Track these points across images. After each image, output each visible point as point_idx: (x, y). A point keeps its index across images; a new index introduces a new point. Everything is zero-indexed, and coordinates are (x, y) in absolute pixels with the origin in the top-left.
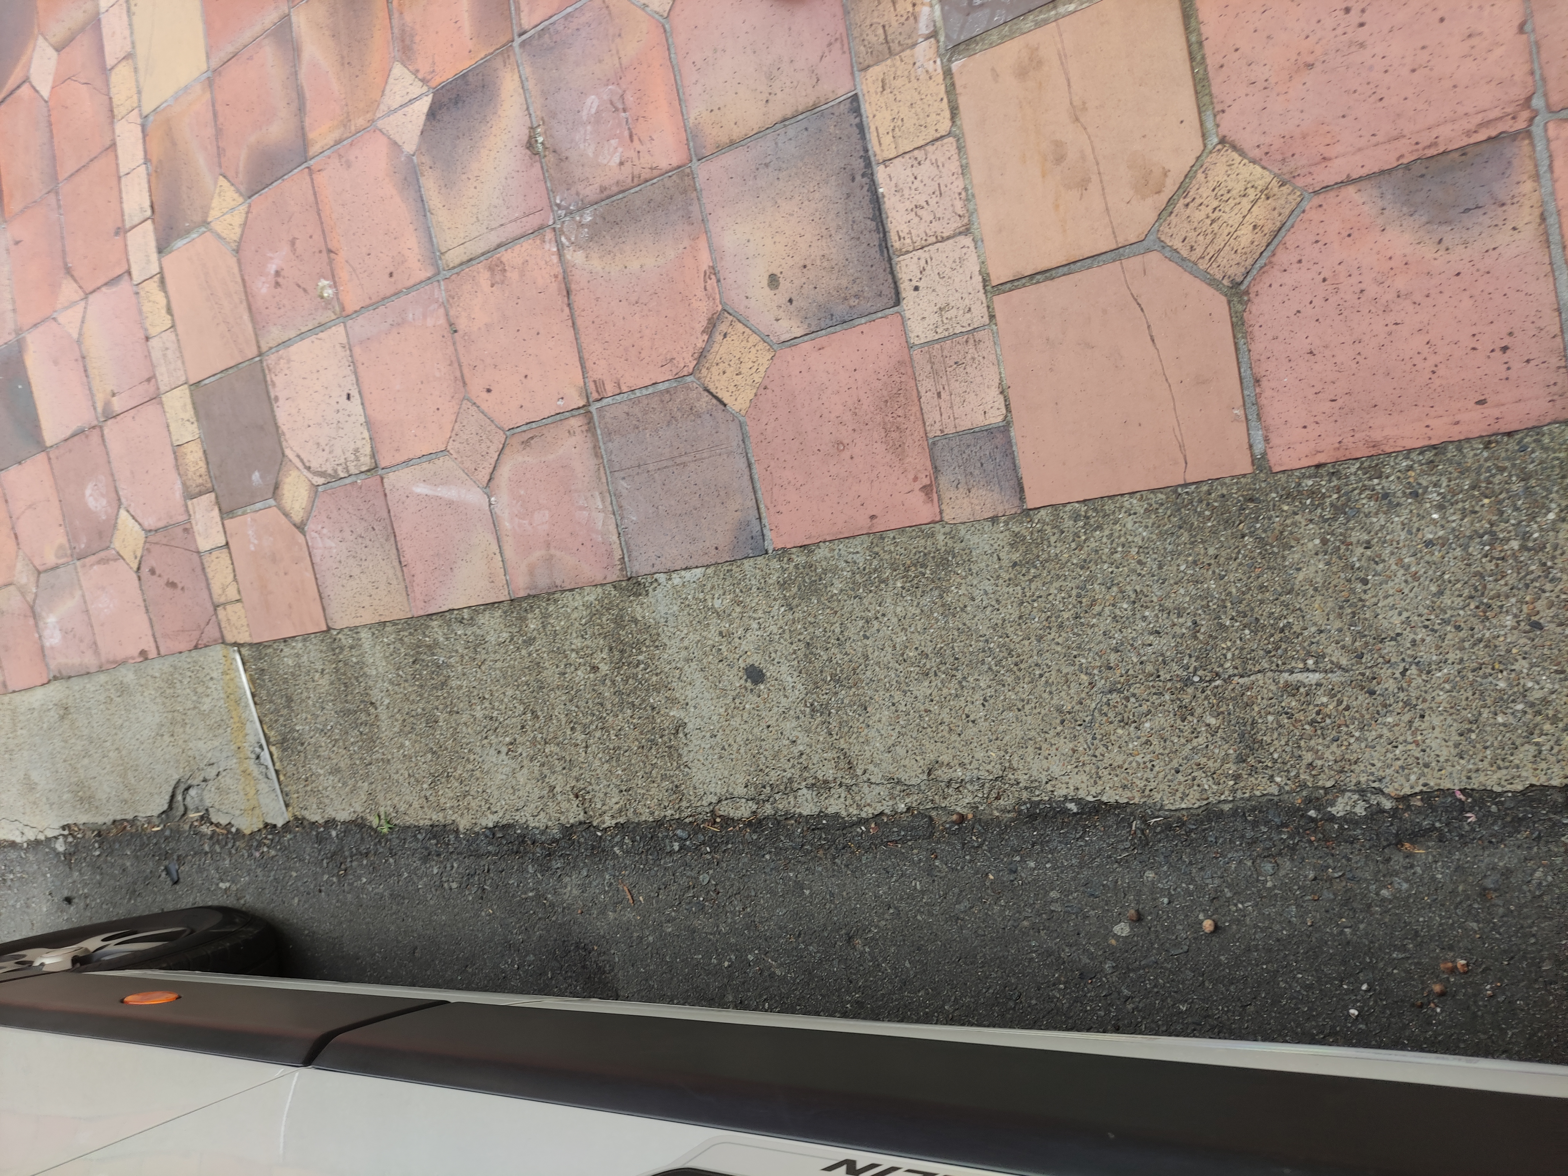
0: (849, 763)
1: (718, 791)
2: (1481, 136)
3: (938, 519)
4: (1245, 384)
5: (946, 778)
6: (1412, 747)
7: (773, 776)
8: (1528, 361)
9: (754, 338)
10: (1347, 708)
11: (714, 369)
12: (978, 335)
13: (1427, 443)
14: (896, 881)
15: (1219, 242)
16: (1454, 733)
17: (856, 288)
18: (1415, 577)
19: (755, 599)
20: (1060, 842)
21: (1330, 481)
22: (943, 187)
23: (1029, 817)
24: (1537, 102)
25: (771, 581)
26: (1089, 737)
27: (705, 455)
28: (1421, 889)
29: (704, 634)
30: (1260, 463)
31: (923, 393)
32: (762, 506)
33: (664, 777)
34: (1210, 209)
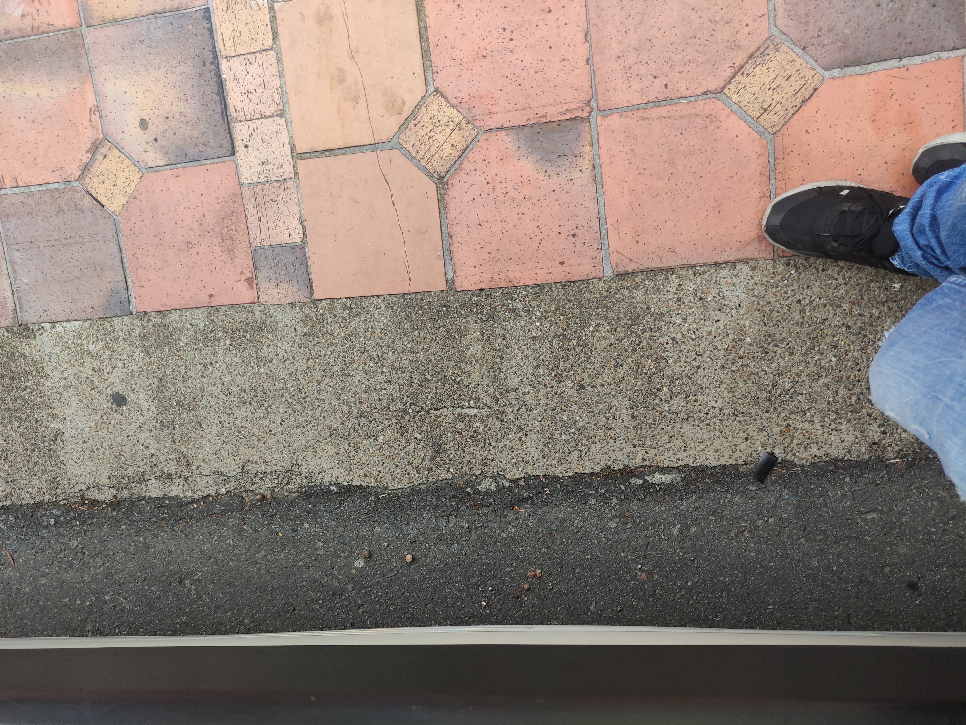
0: (187, 461)
1: (87, 481)
2: (567, 117)
3: (256, 300)
4: (444, 238)
5: (254, 471)
6: (521, 451)
7: (130, 471)
8: (584, 244)
9: (127, 162)
10: (490, 429)
11: (95, 179)
12: (288, 184)
13: (535, 283)
14: (216, 540)
15: (433, 150)
16: (541, 444)
17: (204, 139)
18: (526, 357)
19: (121, 346)
20: (325, 511)
21: (486, 299)
22: (266, 83)
23: (307, 495)
24: (593, 104)
25: (134, 334)
26: (346, 445)
27: (86, 240)
28: (521, 531)
29: (80, 369)
30: (450, 284)
31: (249, 216)
32: (129, 281)
33: (43, 472)
34: (428, 130)
